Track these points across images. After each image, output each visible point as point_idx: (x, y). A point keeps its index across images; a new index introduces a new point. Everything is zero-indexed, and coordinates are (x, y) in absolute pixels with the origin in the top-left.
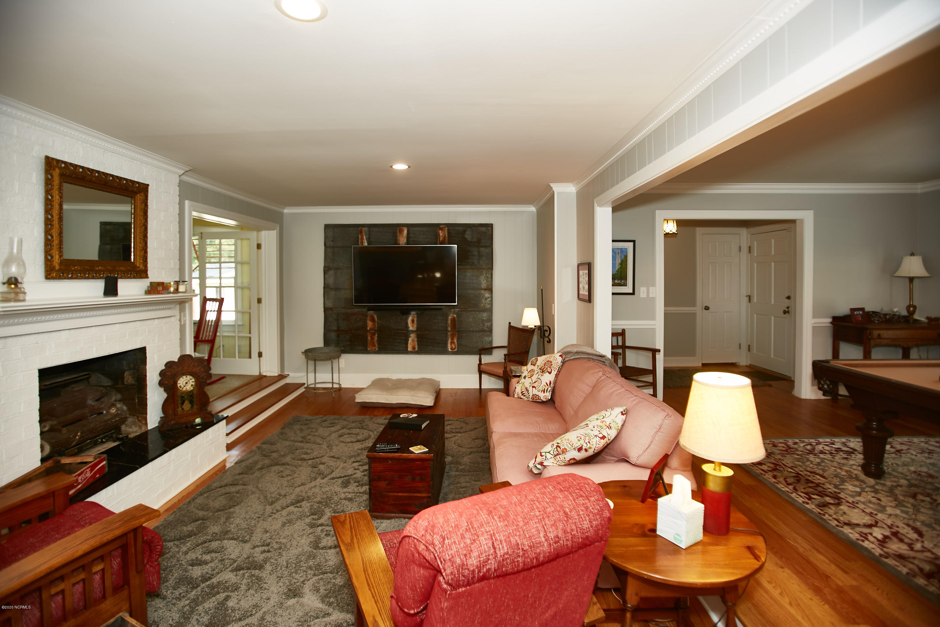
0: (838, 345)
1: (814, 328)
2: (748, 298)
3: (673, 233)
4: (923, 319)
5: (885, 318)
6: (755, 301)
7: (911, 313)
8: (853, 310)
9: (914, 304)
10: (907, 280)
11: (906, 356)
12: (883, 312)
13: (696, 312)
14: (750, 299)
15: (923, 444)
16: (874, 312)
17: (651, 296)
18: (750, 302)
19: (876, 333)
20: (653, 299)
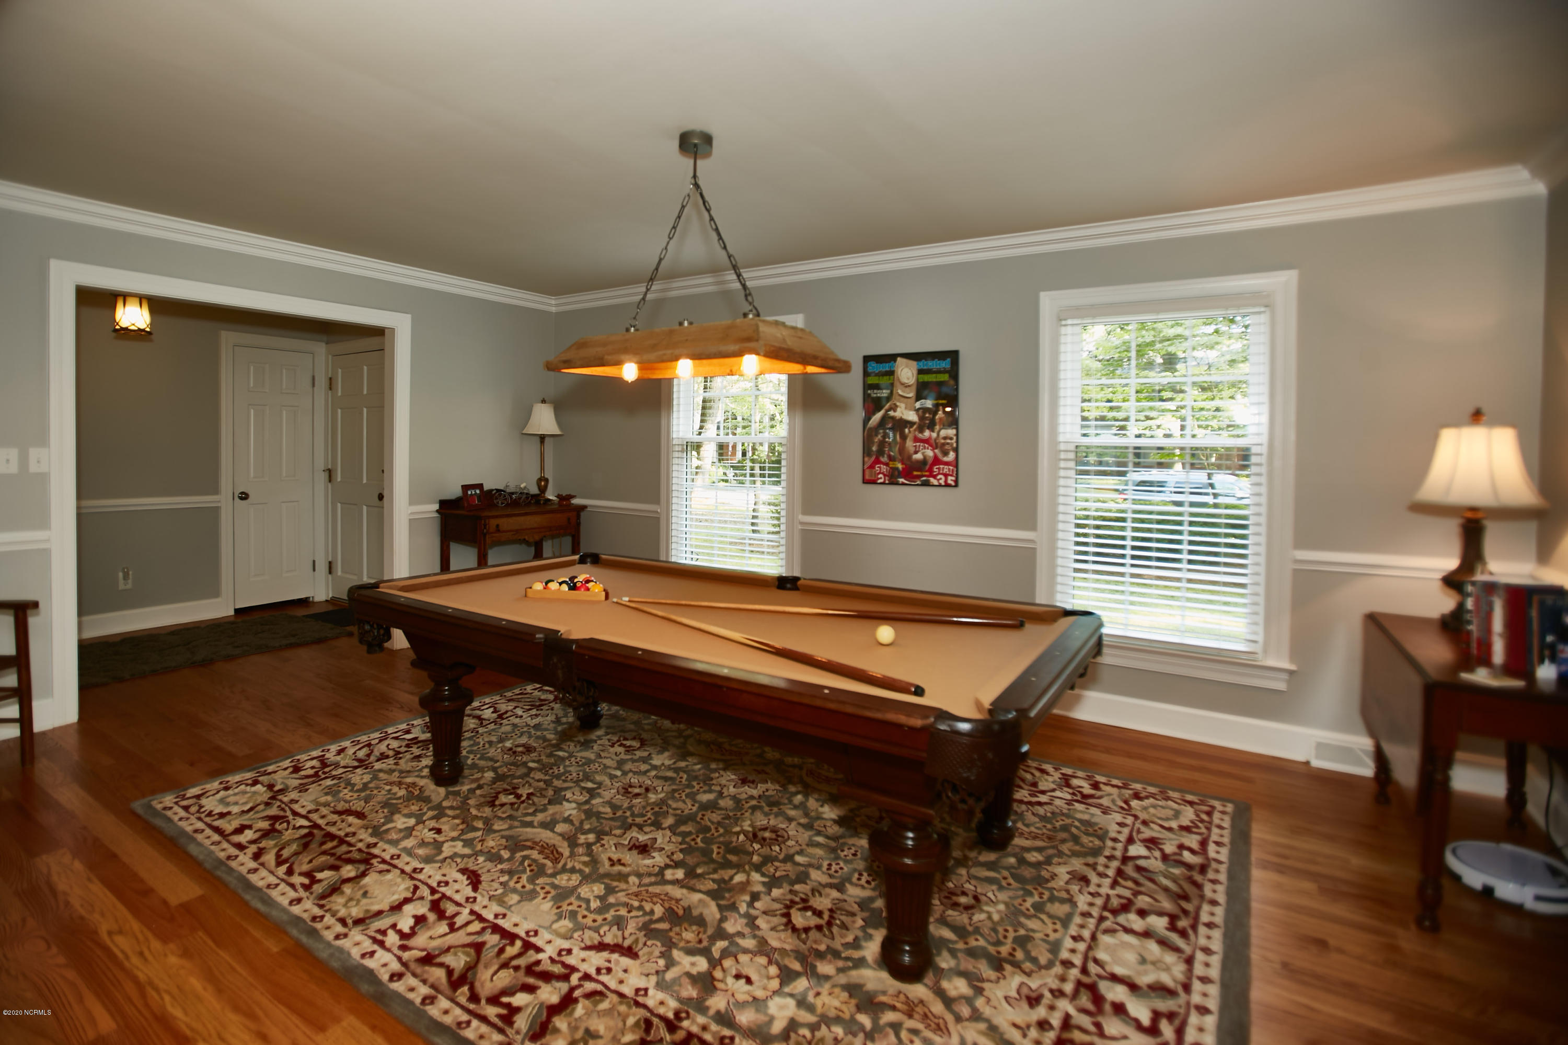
0: (448, 547)
1: (411, 521)
2: (327, 474)
3: (139, 330)
4: (554, 498)
5: (511, 498)
6: (339, 480)
7: (543, 490)
8: (465, 488)
9: (546, 476)
10: (538, 439)
11: (538, 555)
12: (508, 491)
13: (219, 505)
14: (330, 476)
15: (536, 693)
16: (498, 490)
17: (33, 468)
18: (330, 481)
19: (493, 522)
20: (43, 478)
